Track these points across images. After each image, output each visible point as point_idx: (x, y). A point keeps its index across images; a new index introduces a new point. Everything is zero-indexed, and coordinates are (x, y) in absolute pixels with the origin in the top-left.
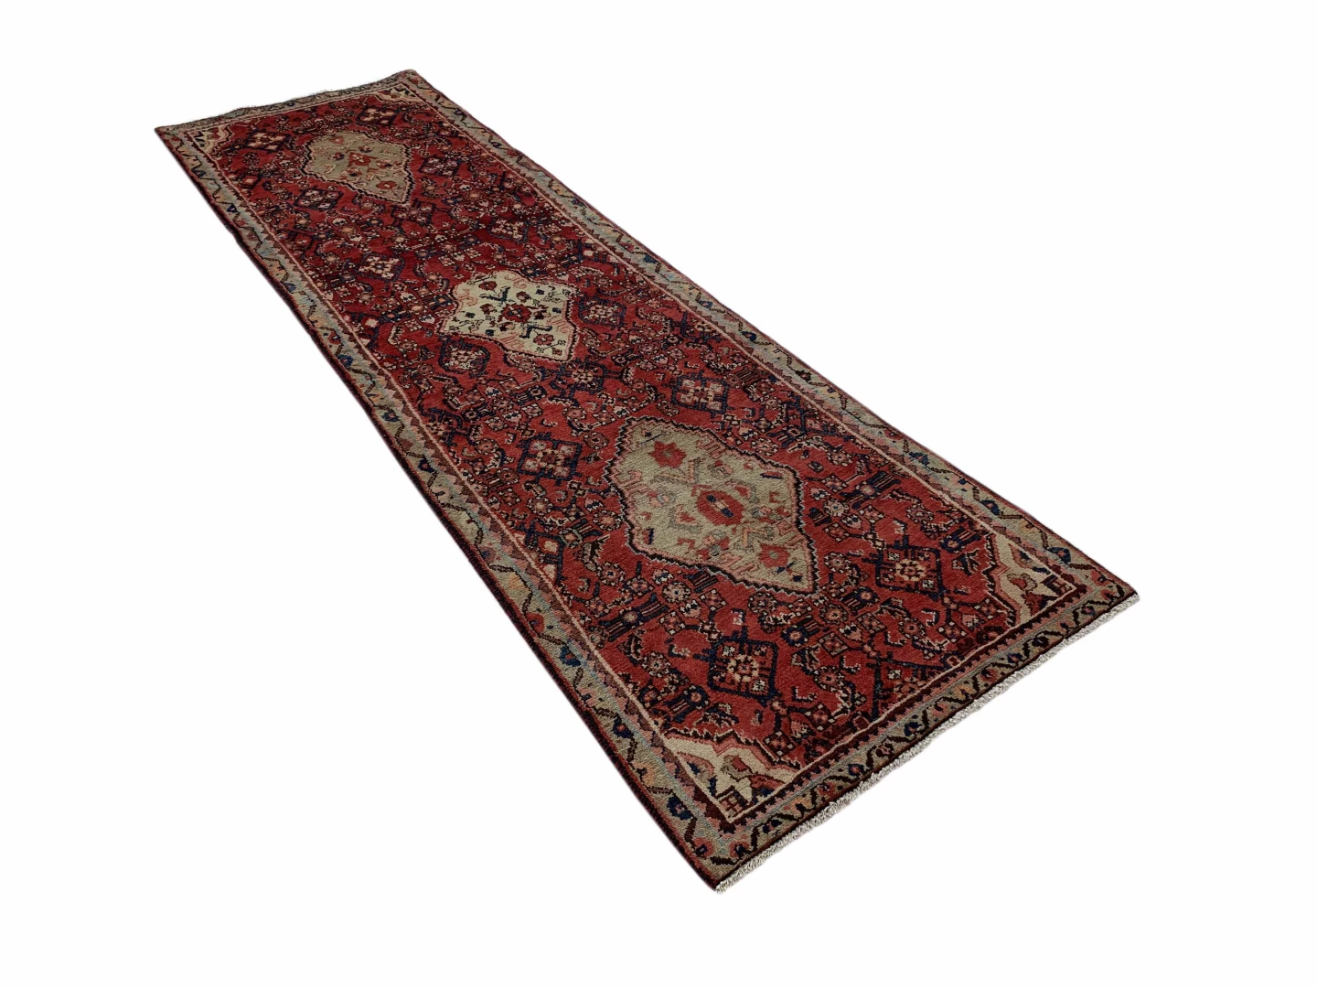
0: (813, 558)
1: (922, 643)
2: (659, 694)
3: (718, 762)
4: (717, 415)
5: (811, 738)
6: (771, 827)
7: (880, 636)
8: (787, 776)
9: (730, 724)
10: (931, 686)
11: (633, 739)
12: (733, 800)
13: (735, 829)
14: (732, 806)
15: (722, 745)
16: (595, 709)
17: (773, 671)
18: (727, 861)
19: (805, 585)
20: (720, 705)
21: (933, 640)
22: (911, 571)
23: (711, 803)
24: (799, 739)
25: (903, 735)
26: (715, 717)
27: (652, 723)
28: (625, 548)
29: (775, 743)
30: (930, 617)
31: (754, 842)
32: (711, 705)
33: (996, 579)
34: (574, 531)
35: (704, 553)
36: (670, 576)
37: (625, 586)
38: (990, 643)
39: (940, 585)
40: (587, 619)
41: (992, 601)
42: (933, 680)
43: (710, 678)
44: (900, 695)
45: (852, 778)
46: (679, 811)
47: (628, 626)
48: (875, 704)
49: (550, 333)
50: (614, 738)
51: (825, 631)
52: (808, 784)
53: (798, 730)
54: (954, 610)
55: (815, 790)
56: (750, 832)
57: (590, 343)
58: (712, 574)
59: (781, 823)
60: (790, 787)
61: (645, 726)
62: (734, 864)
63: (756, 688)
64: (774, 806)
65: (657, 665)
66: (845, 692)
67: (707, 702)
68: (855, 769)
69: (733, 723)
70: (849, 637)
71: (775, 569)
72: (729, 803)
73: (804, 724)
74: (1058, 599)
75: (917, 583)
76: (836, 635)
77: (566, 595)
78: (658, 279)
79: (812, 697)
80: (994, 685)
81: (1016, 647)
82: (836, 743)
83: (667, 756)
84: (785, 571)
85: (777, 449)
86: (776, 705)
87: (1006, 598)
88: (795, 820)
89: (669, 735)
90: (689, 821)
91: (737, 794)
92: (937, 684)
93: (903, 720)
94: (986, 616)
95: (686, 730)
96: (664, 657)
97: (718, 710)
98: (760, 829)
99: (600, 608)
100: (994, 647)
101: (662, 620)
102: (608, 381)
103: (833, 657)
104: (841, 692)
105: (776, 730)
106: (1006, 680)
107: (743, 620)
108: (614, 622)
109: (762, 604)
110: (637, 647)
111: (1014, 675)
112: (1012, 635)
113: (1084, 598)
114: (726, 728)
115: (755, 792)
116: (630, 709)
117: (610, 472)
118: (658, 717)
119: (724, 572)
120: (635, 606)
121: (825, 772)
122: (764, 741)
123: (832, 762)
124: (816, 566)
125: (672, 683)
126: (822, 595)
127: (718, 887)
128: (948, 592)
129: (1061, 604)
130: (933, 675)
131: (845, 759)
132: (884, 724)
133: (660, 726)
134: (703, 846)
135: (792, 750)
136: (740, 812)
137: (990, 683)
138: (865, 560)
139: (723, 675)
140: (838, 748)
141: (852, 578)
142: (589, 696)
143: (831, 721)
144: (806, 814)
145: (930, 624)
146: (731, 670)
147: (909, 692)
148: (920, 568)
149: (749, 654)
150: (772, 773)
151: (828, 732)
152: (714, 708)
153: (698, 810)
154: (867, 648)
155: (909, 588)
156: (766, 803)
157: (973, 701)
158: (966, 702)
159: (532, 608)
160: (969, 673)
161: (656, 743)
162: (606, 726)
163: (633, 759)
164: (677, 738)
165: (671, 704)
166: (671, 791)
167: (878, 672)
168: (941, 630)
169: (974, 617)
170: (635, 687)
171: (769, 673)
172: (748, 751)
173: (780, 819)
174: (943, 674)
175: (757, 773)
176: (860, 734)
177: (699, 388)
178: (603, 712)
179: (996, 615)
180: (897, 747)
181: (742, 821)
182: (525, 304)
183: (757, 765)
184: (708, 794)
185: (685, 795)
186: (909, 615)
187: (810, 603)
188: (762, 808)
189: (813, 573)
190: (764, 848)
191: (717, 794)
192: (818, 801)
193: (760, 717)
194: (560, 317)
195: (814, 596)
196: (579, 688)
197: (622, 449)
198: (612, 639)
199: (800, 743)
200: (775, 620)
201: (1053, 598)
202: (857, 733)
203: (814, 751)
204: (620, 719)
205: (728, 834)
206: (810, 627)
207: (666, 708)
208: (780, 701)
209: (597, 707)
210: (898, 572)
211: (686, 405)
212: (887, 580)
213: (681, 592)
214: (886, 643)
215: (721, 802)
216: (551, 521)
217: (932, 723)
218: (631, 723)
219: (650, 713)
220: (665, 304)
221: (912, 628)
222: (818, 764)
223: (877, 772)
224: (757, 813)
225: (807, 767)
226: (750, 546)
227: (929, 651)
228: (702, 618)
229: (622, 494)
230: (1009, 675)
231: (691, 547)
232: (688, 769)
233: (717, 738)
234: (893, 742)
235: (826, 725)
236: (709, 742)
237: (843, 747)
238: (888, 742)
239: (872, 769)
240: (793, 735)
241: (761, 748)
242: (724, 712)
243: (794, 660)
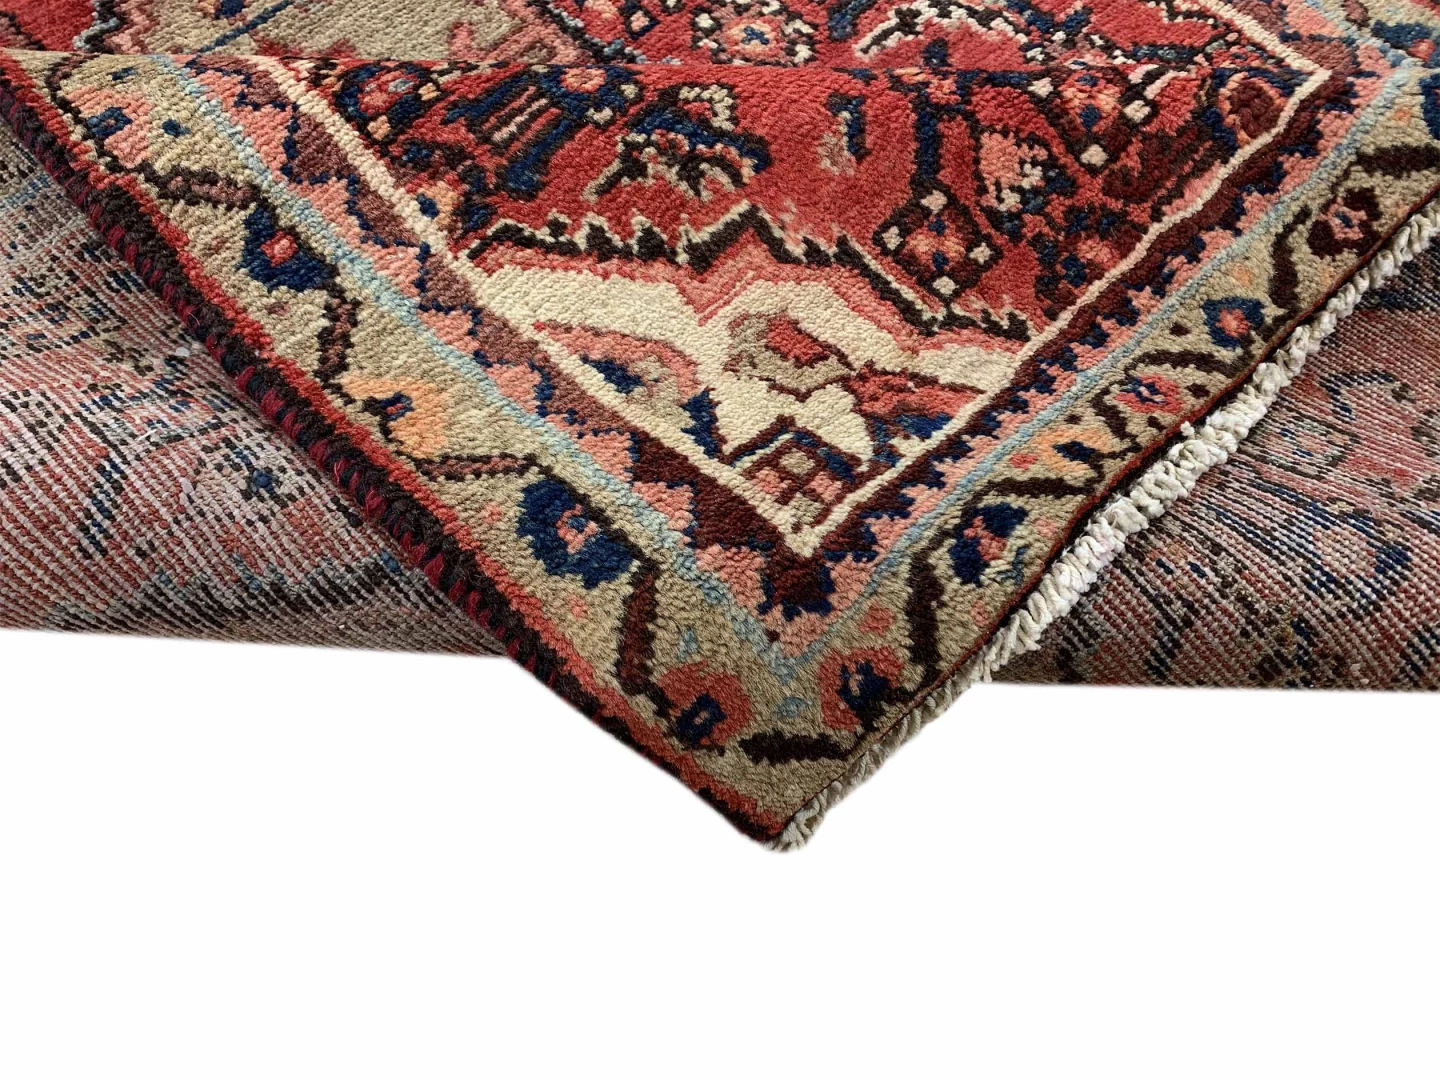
2: (425, 76)
3: (707, 342)
5: (1058, 206)
9: (736, 178)
11: (338, 292)
14: (796, 486)
15: (716, 280)
16: (152, 178)
20: (685, 93)
23: (712, 482)
24: (1013, 216)
26: (667, 150)
27: (408, 209)
29: (922, 244)
32: (651, 96)
45: (1226, 355)
46: (575, 543)
50: (252, 297)
52: (1073, 385)
53: (1009, 170)
55: (1109, 399)
56: (898, 591)
59: (1020, 518)
60: (1010, 402)
61: (380, 228)
64: (967, 464)
67: (630, 90)
68: (1231, 323)
69: (747, 172)
72: (784, 474)
73: (1033, 140)
82: (1157, 216)
83: (495, 343)
89: (491, 257)
90: (623, 585)
91: (809, 441)
95: (557, 228)
97: (682, 117)
105: (921, 187)
114: (723, 200)
115: (880, 427)
116: (306, 159)
118: (434, 177)
121: (1125, 343)
122: (878, 240)
123: (1141, 299)
131: (1194, 281)
133: (444, 218)
134: (705, 702)
135: (987, 266)
140: (1161, 238)
142: (117, 119)
150: (928, 362)
151: (1126, 173)
152: (665, 108)
153: (658, 519)
156: (934, 456)
161: (436, 292)
162: (212, 250)
163: (344, 367)
164: (526, 265)
165: (482, 110)
166: (531, 459)
172: (818, 290)
175: (870, 365)
176: (1249, 164)
178: (194, 186)
180: (1395, 195)
184: (691, 450)
188: (924, 475)
191: (727, 449)
192: (1137, 427)
193: (856, 130)
196: (69, 89)
199: (1016, 236)
202: (1236, 160)
203: (1072, 261)
204: (265, 206)
205: (806, 617)
207: (458, 134)
209: (160, 166)
215: (749, 475)
218: (318, 216)
219: (393, 163)
222: (1092, 309)
223: (1310, 319)
225: (1052, 331)
233: (691, 248)
234: (1377, 181)
235: (1118, 137)
236: (659, 268)
237: (1182, 228)
238: (1360, 180)
239: (1293, 312)
240: (990, 200)
241: (865, 271)
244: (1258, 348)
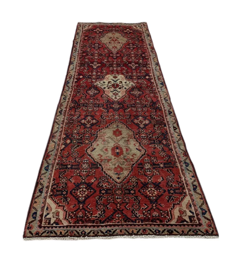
0: (128, 175)
1: (135, 212)
2: (57, 187)
3: (54, 210)
4: (140, 129)
5: (81, 218)
6: (49, 233)
7: (125, 204)
8: (65, 223)
9: (66, 204)
10: (125, 224)
11: (41, 194)
12: (48, 221)
13: (41, 228)
15: (59, 207)
16: (40, 183)
17: (89, 197)
18: (32, 234)
19: (118, 181)
21: (139, 213)
22: (152, 192)
23: (42, 219)
25: (104, 232)
26: (64, 200)
28: (84, 150)
29: (71, 214)
30: (144, 207)
33: (175, 207)
34: (77, 140)
35: (102, 160)
36: (88, 161)
37: (75, 159)
38: (154, 223)
39: (156, 200)
40: (60, 162)
41: (168, 212)
42: (127, 223)
43: (72, 191)
44: (114, 222)
45: (80, 234)
46: (34, 216)
47: (67, 168)
48: (106, 220)
49: (118, 93)
50: (38, 191)
51: (112, 195)
52: (68, 229)
53: (80, 214)
54: (154, 209)
55: (69, 231)
56: (44, 231)
57: (126, 99)
58: (99, 166)
60: (64, 227)
61: (47, 193)
62: (32, 235)
63: (80, 199)
64: (55, 229)
65: (64, 180)
66: (101, 213)
67: (66, 195)
68: (83, 232)
70: (117, 199)
71: (116, 173)
72: (46, 221)
74: (189, 223)
75: (150, 196)
76: (114, 197)
77: (60, 154)
78: (159, 90)
79: (92, 209)
80: (144, 235)
81: (161, 229)
82: (86, 223)
83: (44, 203)
84: (117, 175)
85: (148, 144)
86: (81, 205)
87: (173, 214)
88: (56, 235)
89: (50, 198)
90: (34, 219)
91: (50, 220)
92: (127, 225)
93: (108, 228)
94: (162, 215)
95: (54, 199)
96: (67, 180)
97: (66, 199)
98: (47, 232)
99: (65, 161)
100: (155, 225)
101: (75, 171)
102: (121, 109)
103: (107, 202)
104: (100, 212)
105: (75, 211)
106: (148, 235)
107: (95, 181)
108: (64, 165)
109: (103, 179)
110: (64, 174)
111: (152, 236)
112: (163, 225)
113: (198, 227)
114: (64, 204)
115: (54, 223)
116: (48, 187)
117: (99, 131)
118: (52, 192)
119: (102, 167)
120: (73, 164)
122: (69, 212)
123: (80, 227)
124: (127, 178)
125: (62, 186)
126: (121, 185)
127: (24, 238)
128: (157, 203)
129: (188, 225)
130: (129, 222)
131: (84, 228)
132: (102, 226)
133: (50, 194)
134: (31, 227)
135: (73, 218)
136: (47, 225)
137: (143, 233)
138: (141, 183)
139: (76, 191)
140: (85, 225)
141: (133, 185)
142: (42, 179)
143: (90, 217)
144: (61, 235)
145: (143, 208)
146: (79, 191)
147: (117, 222)
148: (155, 193)
149: (87, 190)
150: (63, 221)
151: (86, 220)
152: (66, 198)
153: (38, 218)
154: (119, 205)
155: (146, 196)
156: (54, 227)
157: (132, 235)
158: (130, 234)
159: (50, 153)
160: (138, 228)
161: (45, 198)
162: (39, 188)
164: (51, 200)
165: (57, 191)
166: (37, 210)
167: (114, 213)
168: (144, 212)
169: (158, 214)
170: (54, 183)
171: (87, 197)
172: (63, 212)
173: (53, 232)
174: (132, 223)
175: (60, 219)
176: (94, 225)
177: (142, 120)
178: (42, 184)
179: (165, 217)
180: (100, 234)
181: (45, 227)
182: (119, 84)
183: (61, 217)
184: (44, 216)
185: (39, 213)
186: (139, 203)
187: (115, 186)
188: (52, 227)
189: (124, 179)
190: (43, 237)
191: (46, 218)
192: (66, 234)
193: (74, 206)
194: (125, 90)
195: (118, 185)
196: (42, 176)
197: (108, 127)
198: (60, 169)
199: (77, 218)
200: (102, 185)
201: (187, 222)
203: (78, 222)
204: (43, 188)
205: (39, 228)
206: (109, 192)
208: (83, 205)
210: (148, 190)
211: (134, 123)
212: (142, 191)
213: (87, 167)
214: (125, 207)
215: (45, 220)
216: (74, 136)
217: (115, 233)
218: (45, 190)
219: (51, 190)
220: (155, 96)
221: (136, 207)
222: (76, 225)
223: (88, 236)
224: (50, 228)
225: (72, 225)
226: (115, 164)
227: (135, 215)
228: (85, 175)
229: (97, 136)
231: (100, 157)
232: (46, 208)
233: (60, 205)
235: (88, 218)
236: (57, 205)
237: (87, 225)
238: (99, 231)
240: (78, 215)
241: (66, 214)
242: (67, 200)
243: (97, 197)
244: (83, 235)
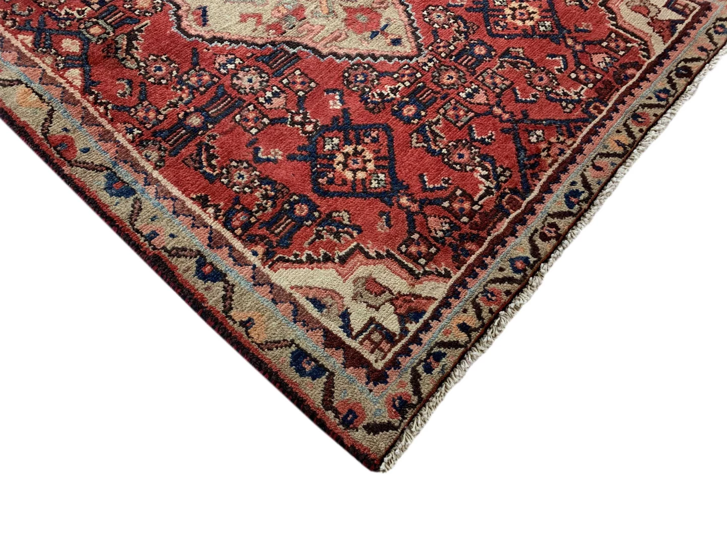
0: (409, 15)
1: (558, 95)
2: (251, 214)
3: (346, 289)
5: (456, 234)
6: (434, 364)
7: (508, 93)
8: (437, 289)
9: (352, 236)
10: (581, 143)
11: (227, 282)
12: (376, 337)
13: (387, 376)
14: (376, 346)
15: (349, 265)
16: (166, 251)
17: (391, 158)
18: (387, 427)
19: (407, 47)
20: (334, 214)
21: (568, 89)
22: (522, 14)
23: (349, 347)
24: (441, 238)
25: (565, 208)
26: (330, 231)
27: (248, 254)
28: (173, 35)
29: (413, 249)
30: (558, 64)
31: (417, 391)
32: (323, 216)
33: (615, 10)
34: (100, 22)
35: (276, 27)
36: (238, 61)
37: (181, 82)
38: (630, 83)
39: (558, 25)
40: (136, 131)
41: (618, 34)
42: (581, 136)
43: (315, 182)
44: (550, 161)
45: (518, 276)
46: (308, 368)
47: (194, 131)
48: (524, 176)
50: (199, 285)
51: (444, 98)
52: (466, 295)
53: (437, 226)
54: (581, 52)
55: (478, 300)
56: (408, 377)
58: (292, 51)
59: (444, 355)
60: (445, 304)
61: (239, 260)
62: (396, 429)
63: (374, 184)
64: (430, 334)
65: (242, 177)
66: (485, 168)
67: (316, 214)
68: (519, 265)
69: (355, 234)
70: (472, 101)
71: (368, 34)
72: (372, 342)
73: (444, 217)
74: (686, 22)
75: (533, 27)
76: (457, 102)
77: (101, 104)
79: (446, 182)
80: (649, 129)
81: (659, 81)
82: (489, 234)
83: (278, 295)
84: (379, 35)
86: (404, 201)
87: (632, 30)
88: (461, 346)
89: (275, 266)
90: (324, 379)
91: (380, 327)
92: (587, 140)
93: (561, 190)
94: (617, 52)
95: (296, 256)
96: (250, 165)
97: (333, 222)
98: (420, 369)
99: (152, 115)
100: (636, 85)
101: (238, 117)
103: (460, 128)
104: (479, 169)
105: (411, 233)
106: (660, 122)
107: (341, 101)
108: (172, 130)
109: (360, 78)
110: (210, 157)
111: (668, 115)
112: (651, 69)
113: (712, 16)
114: (348, 243)
115: (402, 319)
116: (215, 242)
118: (257, 244)
119: (306, 47)
120: (199, 105)
121: (483, 276)
122: (399, 249)
123: (488, 260)
124: (415, 25)
125: (266, 197)
126: (430, 57)
127: (382, 467)
128: (569, 32)
129: (690, 26)
130: (580, 129)
131: (504, 252)
132: (540, 200)
133: (260, 256)
134: (350, 411)
135: (435, 254)
136: (389, 350)
137: (644, 128)
138: (468, 10)
139: (331, 175)
140: (492, 240)
141: (460, 32)
142: (154, 234)
143: (476, 207)
144: (474, 335)
145: (559, 70)
146: (339, 168)
147: (560, 155)
148: (531, 9)
149: (358, 143)
150: (418, 289)
151: (476, 223)
152: (328, 220)
153: (333, 360)
154: (497, 111)
155: (527, 34)
156: (420, 331)
157: (632, 152)
158: (626, 154)
159: (56, 129)
160: (618, 121)
161: (259, 280)
162: (185, 271)
163: (232, 309)
164: (287, 268)
165: (271, 224)
166: (293, 341)
167: (516, 138)
168: (573, 76)
169: (605, 55)
170: (218, 210)
171: (387, 163)
172: (380, 266)
173: (442, 350)
174: (590, 126)
175: (399, 293)
176: (516, 217)
178: (179, 252)
179: (627, 49)
180: (563, 224)
181: (394, 364)
183: (398, 283)
184: (342, 335)
185: (312, 344)
186: (534, 65)
187: (417, 68)
188: (416, 340)
189: (413, 33)
190: (431, 394)
191: (354, 333)
192: (485, 314)
193: (388, 220)
195: (421, 60)
196: (138, 225)
198: (174, 152)
199: (443, 244)
200: (381, 95)
201: (682, 22)
202: (512, 216)
203: (463, 249)
204: (202, 256)
205: (380, 385)
206: (425, 97)
207: (264, 231)
208: (408, 195)
209: (169, 247)
210: (509, 17)
212: (498, 28)
213: (256, 79)
214: (517, 101)
215: (361, 343)
216: (67, 13)
217: (595, 188)
218: (220, 259)
219: (243, 241)
221: (541, 79)
222: (472, 265)
223: (546, 261)
224: (411, 347)
225: (459, 274)
226: (332, 13)
227: (566, 101)
228: (289, 107)
230: (662, 116)
231: (259, 22)
232: (310, 307)
233: (339, 257)
234: (556, 220)
235: (471, 214)
236: (329, 264)
237: (497, 237)
238: (551, 220)
239: (540, 259)
240: (433, 234)
241: (396, 260)
242: (341, 223)
243: (414, 141)
244: (528, 272)
